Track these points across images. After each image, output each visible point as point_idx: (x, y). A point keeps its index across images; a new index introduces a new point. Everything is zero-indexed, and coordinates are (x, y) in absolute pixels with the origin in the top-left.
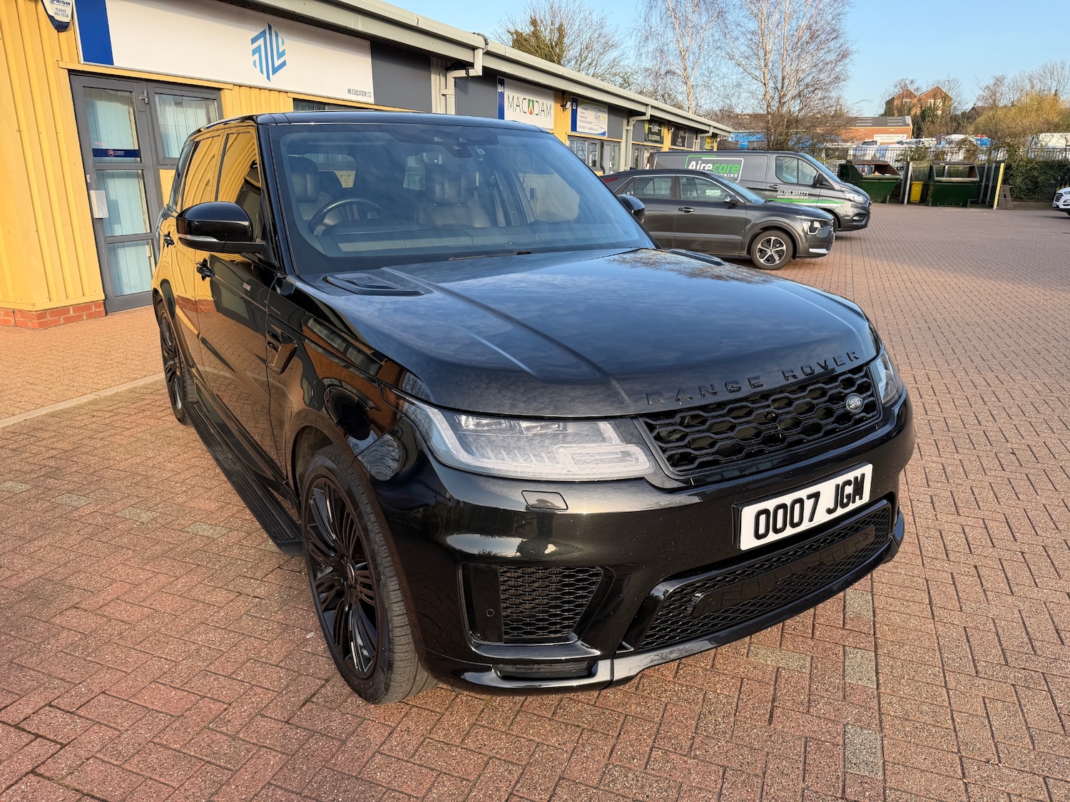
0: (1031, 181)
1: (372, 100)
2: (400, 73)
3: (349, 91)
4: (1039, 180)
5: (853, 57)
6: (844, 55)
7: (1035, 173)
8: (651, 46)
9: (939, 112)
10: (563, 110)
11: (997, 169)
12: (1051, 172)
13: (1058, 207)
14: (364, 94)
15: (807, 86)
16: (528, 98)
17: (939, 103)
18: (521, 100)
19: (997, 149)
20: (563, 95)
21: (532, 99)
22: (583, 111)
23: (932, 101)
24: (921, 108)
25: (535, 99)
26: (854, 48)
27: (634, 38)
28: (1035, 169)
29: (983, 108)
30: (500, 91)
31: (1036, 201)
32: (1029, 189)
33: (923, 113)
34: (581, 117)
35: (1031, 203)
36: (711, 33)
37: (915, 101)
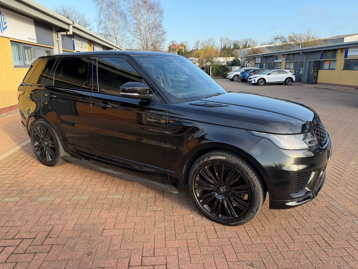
0: (217, 71)
1: (36, 42)
2: (44, 32)
3: (29, 38)
4: (219, 71)
5: (167, 33)
6: (164, 33)
7: (218, 69)
8: (102, 26)
9: (184, 51)
10: (91, 47)
11: (210, 68)
12: (222, 68)
13: (228, 78)
14: (33, 40)
15: (155, 42)
16: (81, 42)
17: (183, 48)
18: (79, 43)
19: (208, 62)
20: (90, 42)
21: (82, 43)
22: (96, 47)
23: (181, 47)
24: (178, 49)
25: (83, 43)
26: (166, 31)
27: (96, 23)
28: (218, 67)
29: (195, 50)
30: (73, 40)
31: (219, 77)
32: (217, 73)
33: (179, 51)
34: (95, 49)
35: (218, 77)
36: (122, 23)
37: (177, 47)
